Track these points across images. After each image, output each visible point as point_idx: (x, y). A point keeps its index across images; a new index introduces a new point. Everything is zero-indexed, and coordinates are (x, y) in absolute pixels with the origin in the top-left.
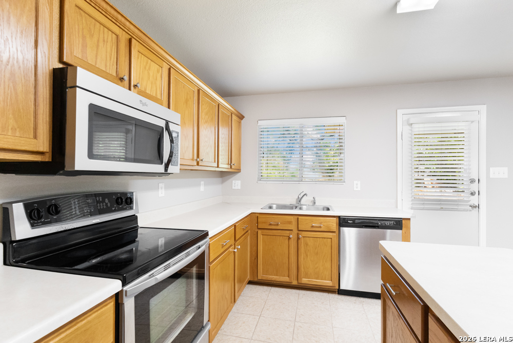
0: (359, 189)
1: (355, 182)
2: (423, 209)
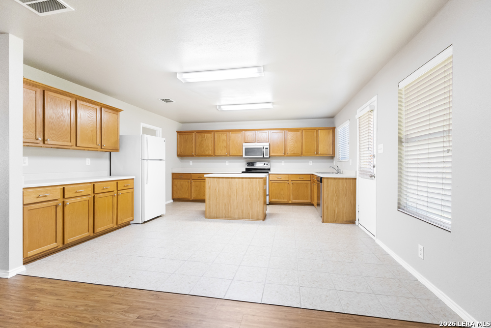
0: (351, 164)
1: (351, 160)
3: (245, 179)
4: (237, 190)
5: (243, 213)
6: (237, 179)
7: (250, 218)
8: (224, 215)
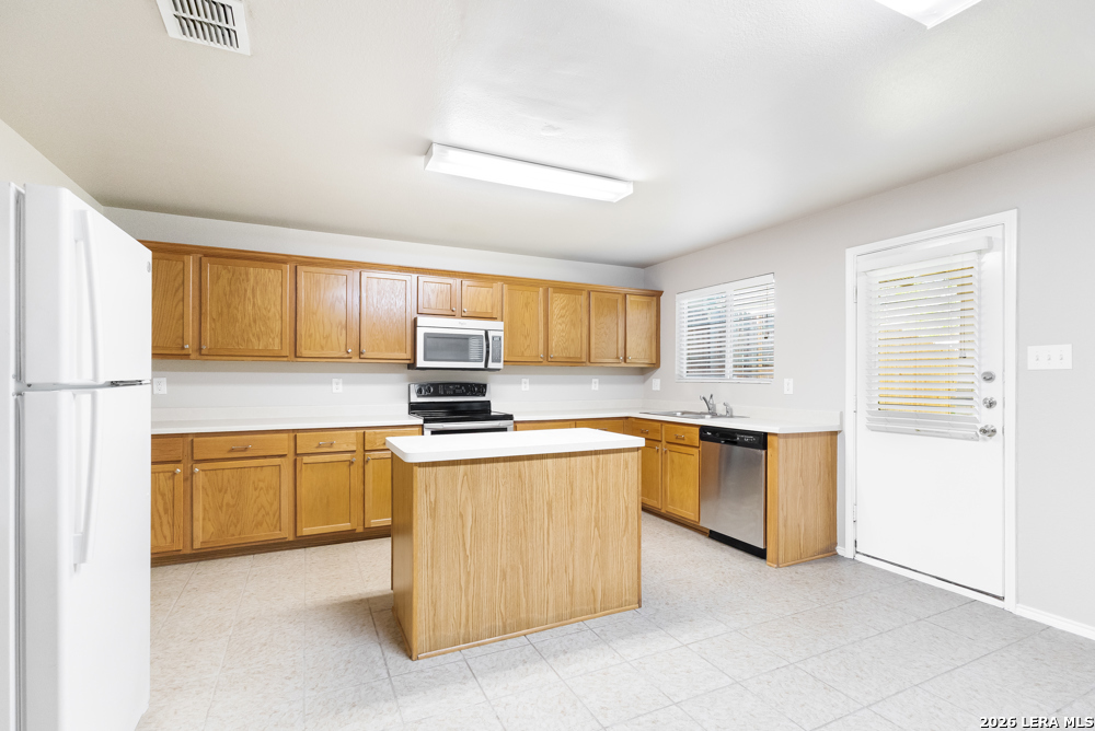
0: (791, 392)
1: (786, 380)
2: (887, 431)
3: (579, 459)
4: (550, 505)
5: (571, 593)
6: (549, 461)
7: (598, 606)
8: (499, 623)
